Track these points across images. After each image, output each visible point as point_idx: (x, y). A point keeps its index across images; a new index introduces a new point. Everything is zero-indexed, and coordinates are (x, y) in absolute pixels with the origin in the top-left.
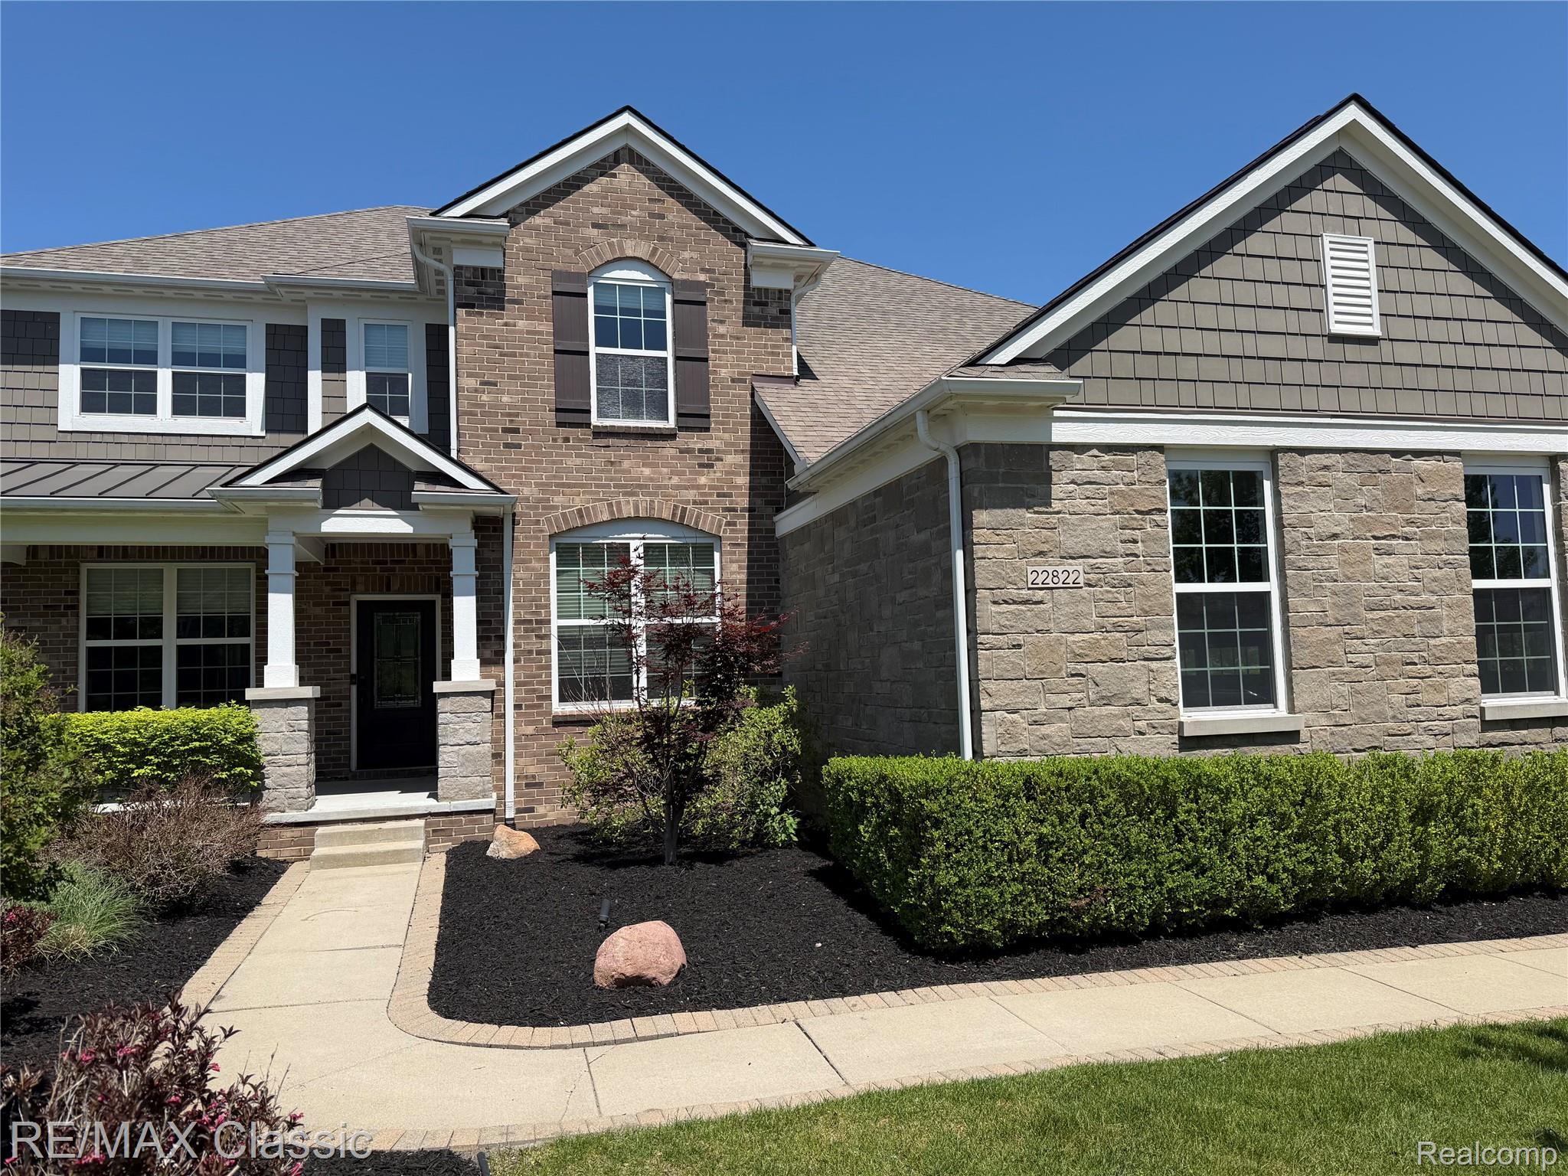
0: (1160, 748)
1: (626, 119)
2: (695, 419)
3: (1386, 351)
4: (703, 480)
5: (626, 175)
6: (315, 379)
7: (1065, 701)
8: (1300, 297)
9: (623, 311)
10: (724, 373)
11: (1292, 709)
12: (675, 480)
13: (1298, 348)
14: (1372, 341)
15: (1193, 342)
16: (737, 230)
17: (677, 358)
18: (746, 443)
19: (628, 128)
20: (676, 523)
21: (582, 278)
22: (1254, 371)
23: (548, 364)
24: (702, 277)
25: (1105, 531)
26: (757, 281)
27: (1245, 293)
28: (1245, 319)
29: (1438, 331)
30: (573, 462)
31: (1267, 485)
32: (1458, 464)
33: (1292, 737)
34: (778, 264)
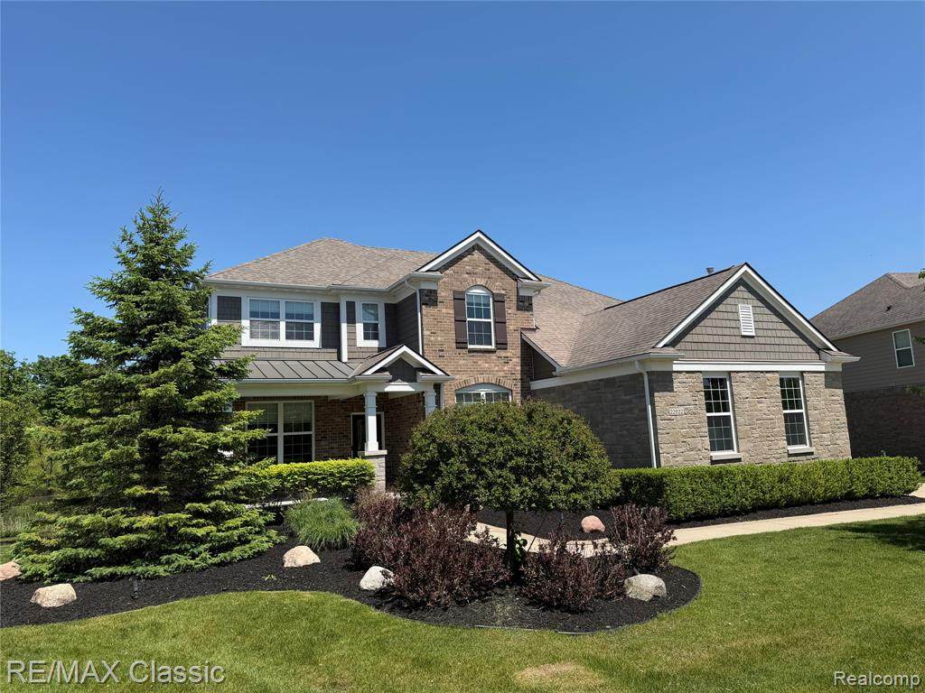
0: (706, 463)
1: (478, 234)
2: (502, 345)
3: (756, 340)
4: (505, 368)
5: (476, 254)
6: (344, 327)
7: (681, 450)
8: (733, 324)
9: (477, 304)
10: (511, 327)
11: (739, 451)
12: (496, 368)
13: (733, 340)
14: (753, 337)
15: (706, 339)
16: (514, 274)
17: (495, 322)
18: (519, 354)
19: (479, 238)
20: (497, 385)
21: (463, 293)
22: (722, 347)
23: (453, 326)
24: (503, 292)
25: (688, 397)
26: (521, 294)
27: (719, 323)
28: (719, 331)
29: (770, 333)
30: (461, 362)
31: (728, 383)
32: (777, 375)
33: (739, 460)
34: (528, 287)
